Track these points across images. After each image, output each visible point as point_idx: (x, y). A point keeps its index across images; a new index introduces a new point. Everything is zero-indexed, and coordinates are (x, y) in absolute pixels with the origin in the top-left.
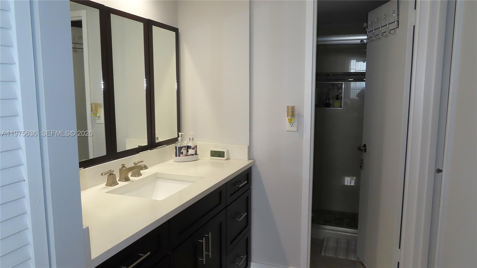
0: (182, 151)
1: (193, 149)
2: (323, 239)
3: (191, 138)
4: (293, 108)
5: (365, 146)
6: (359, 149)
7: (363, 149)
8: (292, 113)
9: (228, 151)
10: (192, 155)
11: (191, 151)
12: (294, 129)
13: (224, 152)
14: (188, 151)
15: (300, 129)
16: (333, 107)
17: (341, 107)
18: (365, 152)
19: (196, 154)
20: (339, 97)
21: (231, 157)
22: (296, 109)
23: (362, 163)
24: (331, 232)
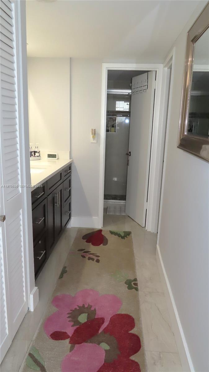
0: (32, 154)
1: (38, 153)
2: (107, 207)
3: (37, 146)
4: (95, 130)
5: (130, 152)
6: (127, 154)
7: (129, 154)
8: (95, 133)
9: (58, 155)
10: (38, 156)
11: (37, 154)
12: (95, 141)
13: (56, 155)
14: (35, 154)
15: (98, 142)
16: (111, 132)
17: (115, 132)
18: (130, 156)
19: (40, 156)
20: (114, 126)
21: (60, 158)
22: (96, 130)
23: (128, 162)
24: (111, 203)
